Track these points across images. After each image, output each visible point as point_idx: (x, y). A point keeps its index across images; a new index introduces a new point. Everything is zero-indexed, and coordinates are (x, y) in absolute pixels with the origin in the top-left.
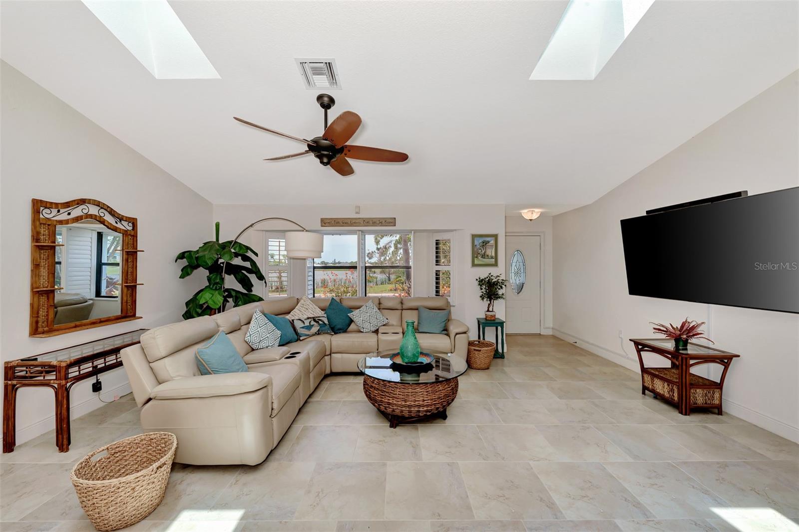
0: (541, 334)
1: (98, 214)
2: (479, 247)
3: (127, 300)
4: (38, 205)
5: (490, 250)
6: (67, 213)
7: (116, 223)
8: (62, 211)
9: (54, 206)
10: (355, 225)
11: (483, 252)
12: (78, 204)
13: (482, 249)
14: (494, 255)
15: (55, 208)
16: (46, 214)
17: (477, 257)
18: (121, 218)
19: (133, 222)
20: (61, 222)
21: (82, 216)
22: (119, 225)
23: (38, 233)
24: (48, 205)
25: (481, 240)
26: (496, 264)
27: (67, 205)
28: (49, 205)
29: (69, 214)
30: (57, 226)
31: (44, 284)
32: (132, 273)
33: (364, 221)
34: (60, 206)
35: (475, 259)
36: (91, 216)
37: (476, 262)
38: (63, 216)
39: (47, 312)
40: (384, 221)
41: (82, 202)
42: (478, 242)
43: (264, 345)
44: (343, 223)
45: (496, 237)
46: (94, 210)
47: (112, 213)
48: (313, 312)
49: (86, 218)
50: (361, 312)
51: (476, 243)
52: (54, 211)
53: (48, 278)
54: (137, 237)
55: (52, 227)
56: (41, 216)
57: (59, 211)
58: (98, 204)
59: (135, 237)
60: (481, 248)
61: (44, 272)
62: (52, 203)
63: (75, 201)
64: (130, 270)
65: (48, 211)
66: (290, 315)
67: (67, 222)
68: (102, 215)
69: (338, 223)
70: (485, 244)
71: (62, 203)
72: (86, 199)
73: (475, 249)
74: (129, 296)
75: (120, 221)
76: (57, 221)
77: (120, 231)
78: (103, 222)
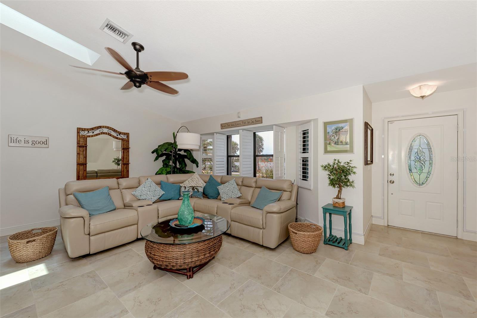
0: (459, 237)
1: (107, 132)
2: (331, 133)
3: (123, 170)
4: (79, 130)
5: (344, 136)
6: (92, 132)
7: (117, 135)
8: (90, 132)
9: (86, 130)
10: (238, 126)
11: (337, 138)
12: (97, 128)
13: (336, 136)
14: (349, 141)
15: (87, 131)
16: (82, 133)
17: (330, 144)
18: (120, 133)
19: (127, 134)
20: (89, 136)
21: (99, 133)
22: (119, 137)
23: (79, 141)
24: (83, 130)
25: (334, 127)
26: (351, 151)
27: (92, 129)
29: (93, 133)
30: (87, 138)
31: (82, 160)
32: (126, 158)
33: (243, 122)
34: (89, 130)
35: (328, 146)
36: (104, 133)
37: (329, 148)
38: (90, 134)
39: (84, 172)
40: (254, 121)
41: (100, 127)
42: (331, 129)
43: (143, 198)
44: (232, 125)
45: (350, 121)
46: (105, 130)
47: (115, 131)
48: (197, 183)
49: (102, 134)
50: (224, 186)
51: (329, 130)
52: (86, 132)
53: (84, 159)
54: (129, 141)
55: (85, 138)
56: (80, 134)
57: (88, 132)
59: (128, 141)
60: (334, 135)
61: (82, 156)
62: (85, 129)
63: (96, 127)
64: (125, 157)
65: (83, 132)
66: (183, 184)
67: (92, 136)
68: (110, 132)
69: (229, 125)
70: (338, 131)
71: (89, 129)
72: (101, 126)
73: (328, 137)
74: (125, 168)
75: (120, 134)
76: (87, 136)
77: (119, 139)
78: (111, 135)
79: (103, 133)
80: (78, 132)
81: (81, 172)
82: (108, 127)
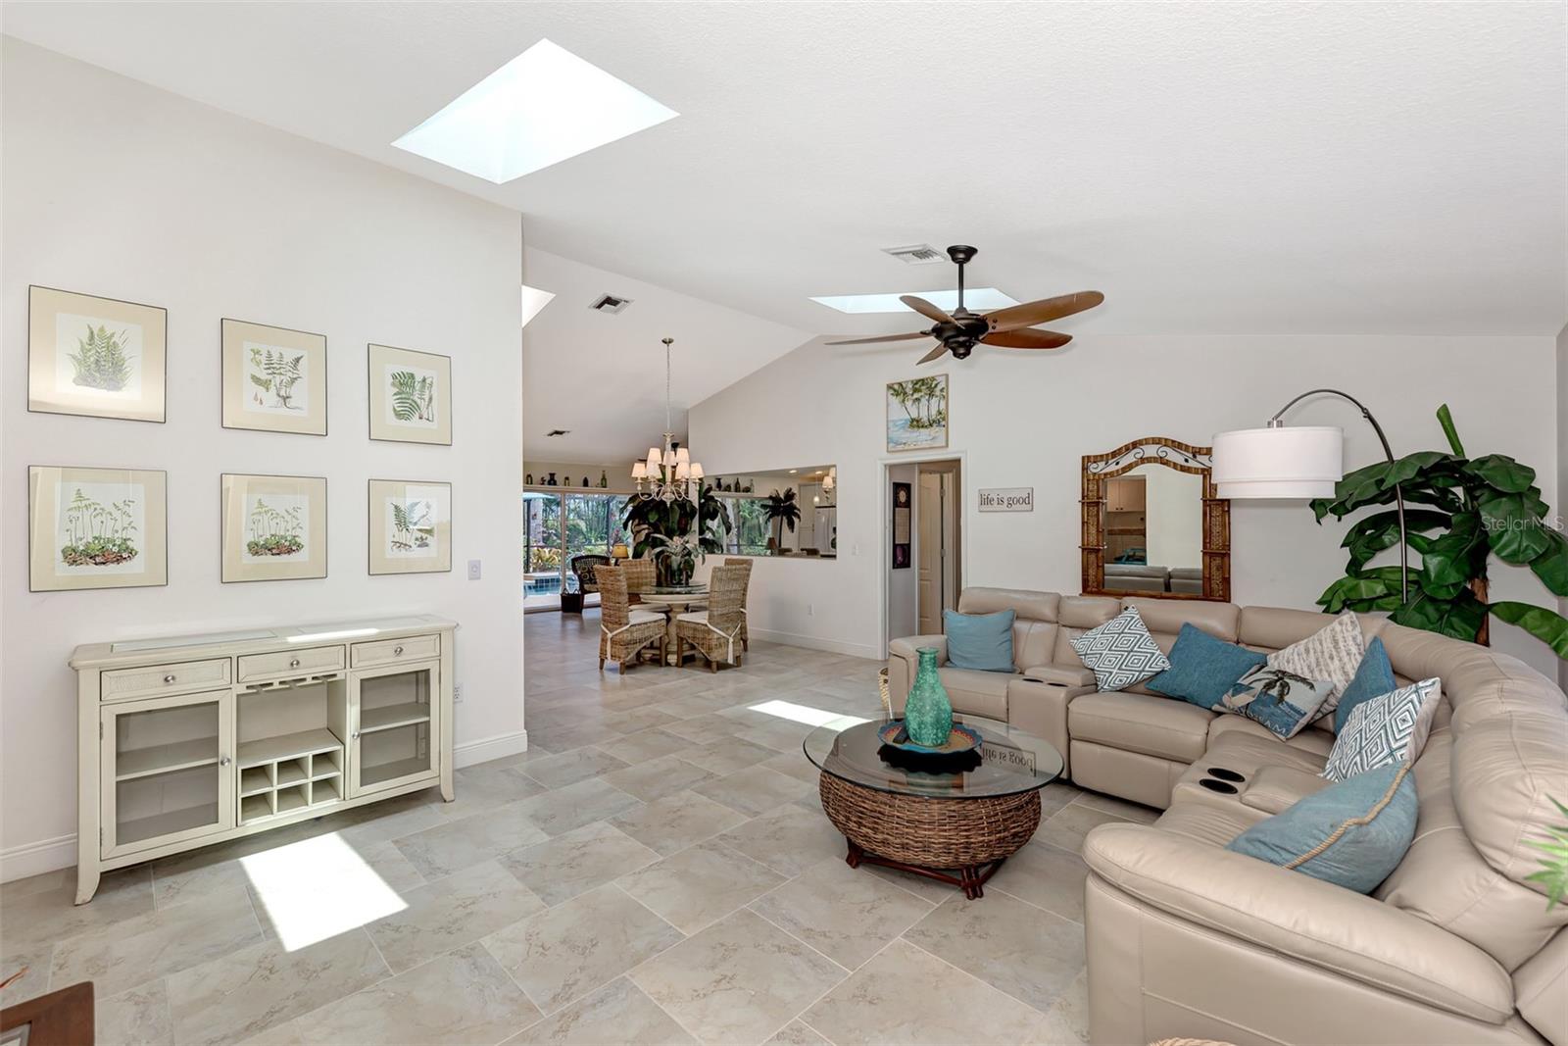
1: (1157, 455)
3: (1210, 576)
4: (1087, 460)
6: (1115, 463)
7: (1187, 460)
8: (1110, 462)
9: (1099, 459)
12: (1128, 449)
15: (1102, 461)
16: (1093, 468)
18: (1194, 452)
19: (1206, 452)
20: (1110, 475)
22: (1192, 464)
23: (1087, 491)
24: (1095, 459)
27: (1114, 454)
28: (1097, 459)
29: (1117, 463)
30: (1107, 479)
31: (1093, 540)
32: (1221, 535)
34: (1106, 457)
36: (1149, 460)
38: (1113, 468)
39: (1097, 572)
41: (1135, 445)
46: (1151, 451)
47: (1178, 446)
49: (1142, 462)
52: (1102, 464)
53: (1097, 537)
55: (1102, 482)
56: (1090, 472)
57: (1107, 463)
58: (1156, 441)
61: (1092, 530)
62: (1100, 456)
63: (1123, 447)
64: (1216, 529)
65: (1095, 465)
67: (1118, 473)
68: (1163, 454)
71: (1107, 455)
72: (1140, 440)
74: (1214, 569)
75: (1194, 456)
76: (1105, 474)
77: (1196, 471)
78: (1166, 463)
79: (1147, 458)
80: (1085, 469)
81: (1090, 571)
82: (1160, 439)
